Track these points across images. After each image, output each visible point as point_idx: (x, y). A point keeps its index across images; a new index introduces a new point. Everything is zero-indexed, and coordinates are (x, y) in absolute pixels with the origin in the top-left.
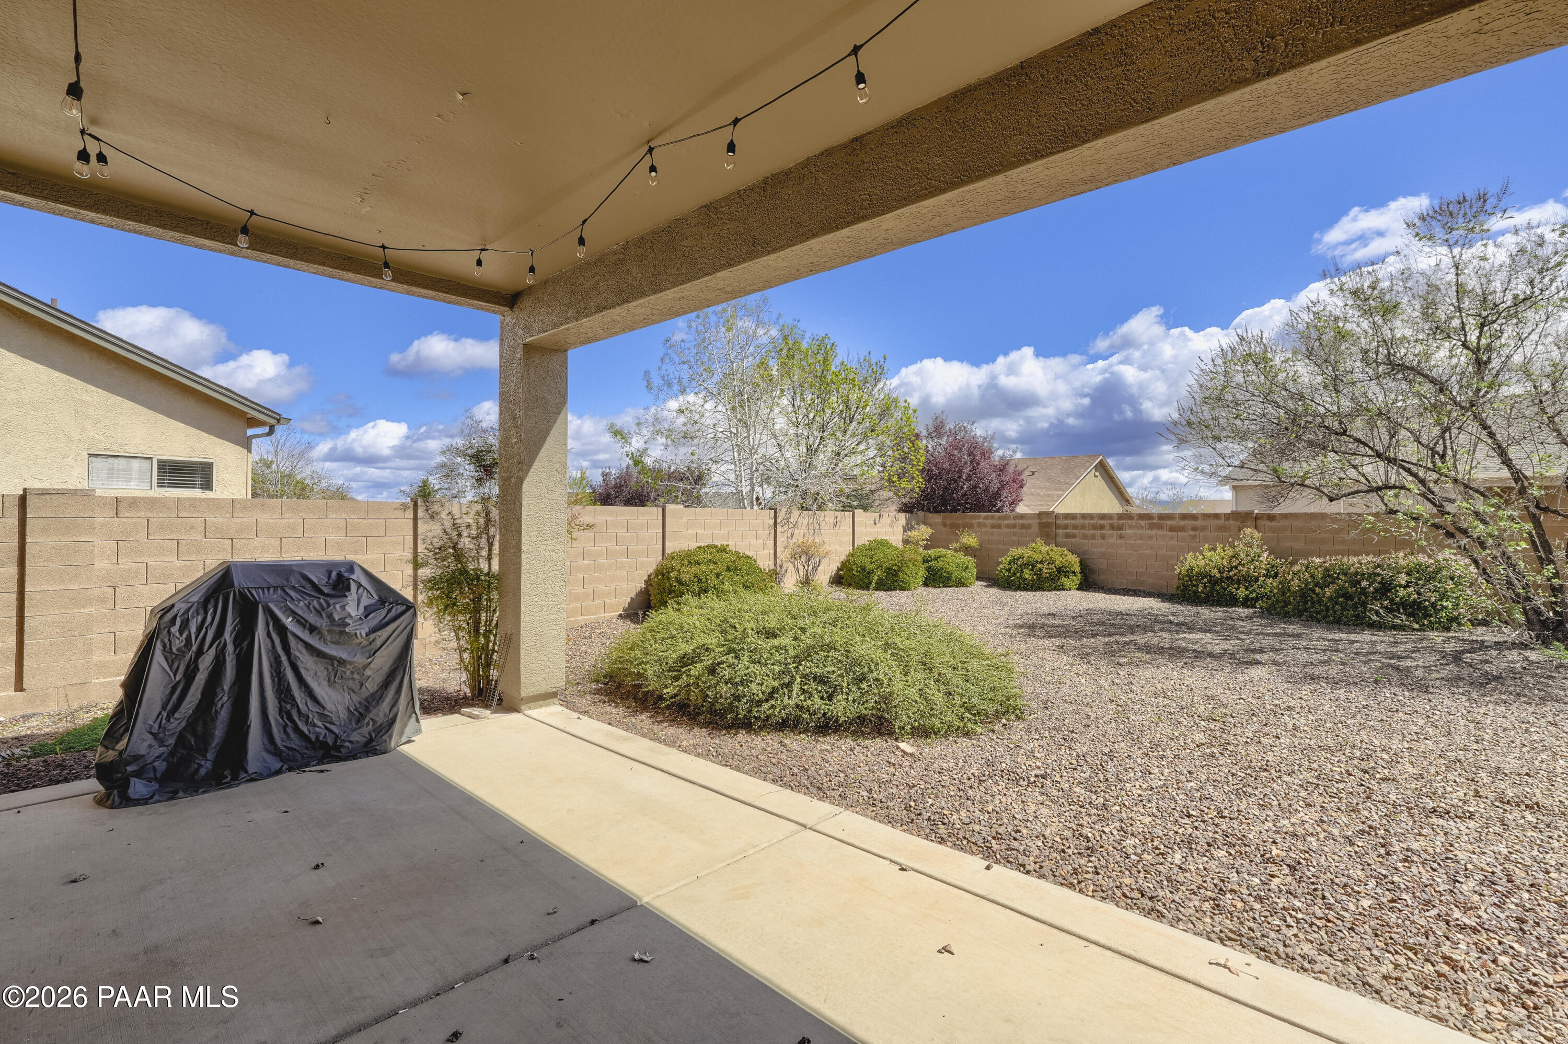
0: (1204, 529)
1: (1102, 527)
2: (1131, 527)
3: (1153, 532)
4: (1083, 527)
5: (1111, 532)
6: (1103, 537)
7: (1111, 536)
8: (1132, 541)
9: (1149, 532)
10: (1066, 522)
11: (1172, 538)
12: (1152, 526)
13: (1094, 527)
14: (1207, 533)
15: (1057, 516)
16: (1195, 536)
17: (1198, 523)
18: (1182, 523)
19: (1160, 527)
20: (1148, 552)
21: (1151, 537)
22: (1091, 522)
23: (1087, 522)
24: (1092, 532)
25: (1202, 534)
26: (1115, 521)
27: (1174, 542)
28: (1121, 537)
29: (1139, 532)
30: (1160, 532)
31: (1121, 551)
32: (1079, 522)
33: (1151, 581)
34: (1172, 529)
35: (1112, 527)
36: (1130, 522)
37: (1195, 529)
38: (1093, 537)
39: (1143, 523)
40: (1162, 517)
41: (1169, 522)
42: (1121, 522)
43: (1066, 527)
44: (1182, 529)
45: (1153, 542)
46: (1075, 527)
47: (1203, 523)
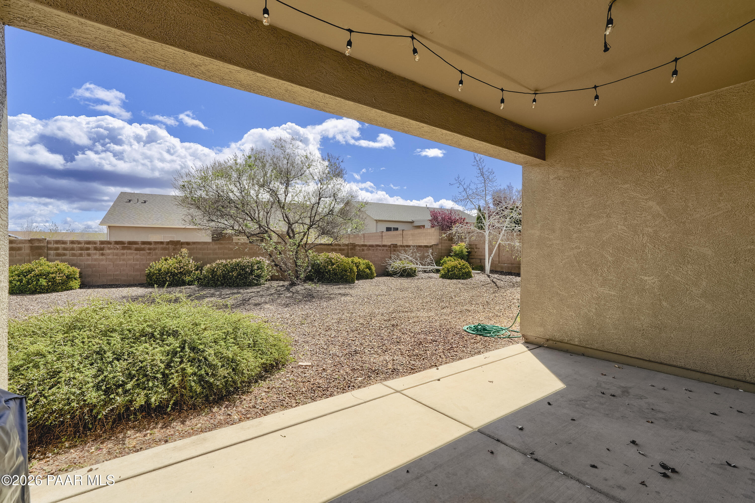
0: (155, 249)
1: (88, 249)
2: (109, 249)
3: (125, 251)
4: (73, 249)
5: (95, 252)
6: (89, 255)
7: (95, 254)
8: (110, 257)
9: (122, 251)
10: (56, 246)
11: (137, 254)
12: (124, 248)
13: (81, 249)
14: (157, 251)
15: (48, 242)
16: (150, 253)
17: (152, 246)
18: (143, 246)
19: (130, 249)
20: (121, 262)
21: (123, 254)
22: (79, 245)
23: (75, 246)
24: (80, 252)
25: (154, 252)
26: (98, 245)
27: (138, 256)
28: (102, 255)
29: (115, 251)
30: (129, 251)
31: (104, 263)
32: (69, 245)
33: (123, 278)
34: (137, 249)
35: (96, 249)
36: (109, 246)
37: (150, 249)
38: (81, 255)
39: (118, 246)
40: (130, 243)
41: (135, 246)
42: (102, 246)
43: (57, 249)
44: (143, 249)
45: (125, 257)
46: (65, 249)
47: (154, 246)
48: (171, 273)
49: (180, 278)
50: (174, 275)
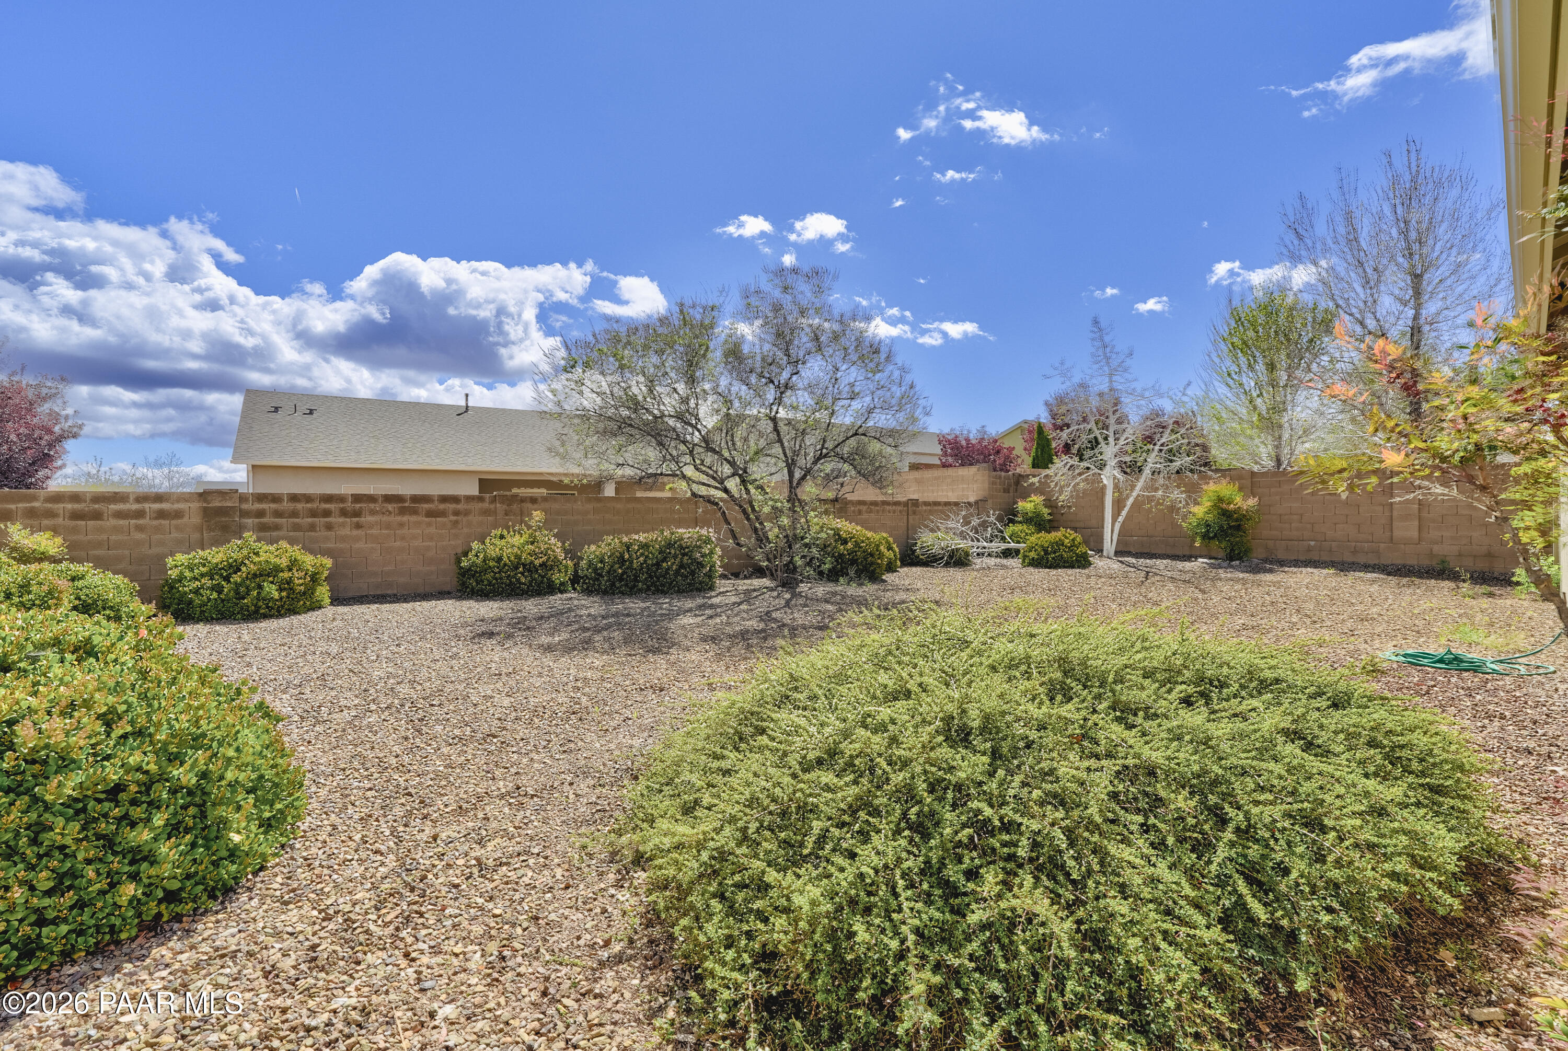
0: (467, 513)
1: (327, 513)
2: (373, 512)
3: (405, 519)
4: (294, 514)
5: (341, 520)
6: (329, 527)
7: (343, 525)
8: (374, 531)
9: (399, 518)
10: (258, 506)
11: (429, 525)
12: (403, 511)
13: (313, 514)
14: (470, 517)
15: (243, 498)
16: (456, 522)
17: (460, 507)
18: (442, 506)
19: (415, 512)
20: (398, 544)
21: (401, 525)
22: (309, 505)
23: (299, 506)
24: (310, 520)
25: (465, 519)
26: (349, 505)
27: (432, 530)
28: (358, 526)
29: (385, 518)
30: (414, 518)
31: (361, 545)
32: (286, 505)
33: (402, 580)
34: (430, 514)
35: (344, 513)
36: (372, 506)
37: (456, 513)
38: (312, 528)
39: (390, 507)
40: (416, 499)
41: (426, 506)
42: (358, 506)
43: (260, 514)
44: (442, 514)
45: (405, 531)
46: (278, 514)
47: (465, 507)
48: (524, 565)
49: (543, 577)
50: (530, 568)
